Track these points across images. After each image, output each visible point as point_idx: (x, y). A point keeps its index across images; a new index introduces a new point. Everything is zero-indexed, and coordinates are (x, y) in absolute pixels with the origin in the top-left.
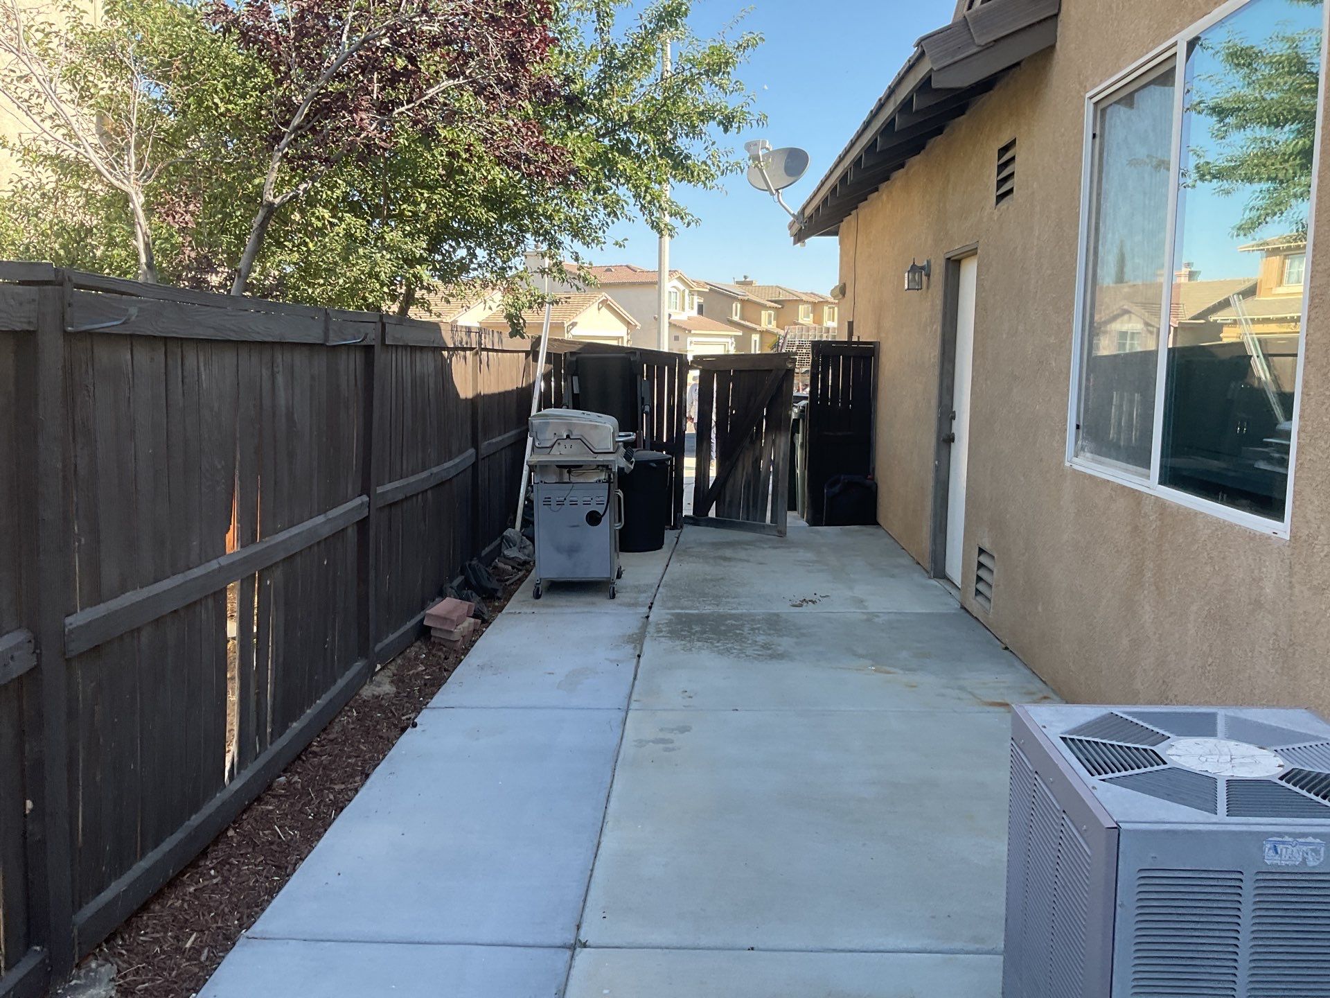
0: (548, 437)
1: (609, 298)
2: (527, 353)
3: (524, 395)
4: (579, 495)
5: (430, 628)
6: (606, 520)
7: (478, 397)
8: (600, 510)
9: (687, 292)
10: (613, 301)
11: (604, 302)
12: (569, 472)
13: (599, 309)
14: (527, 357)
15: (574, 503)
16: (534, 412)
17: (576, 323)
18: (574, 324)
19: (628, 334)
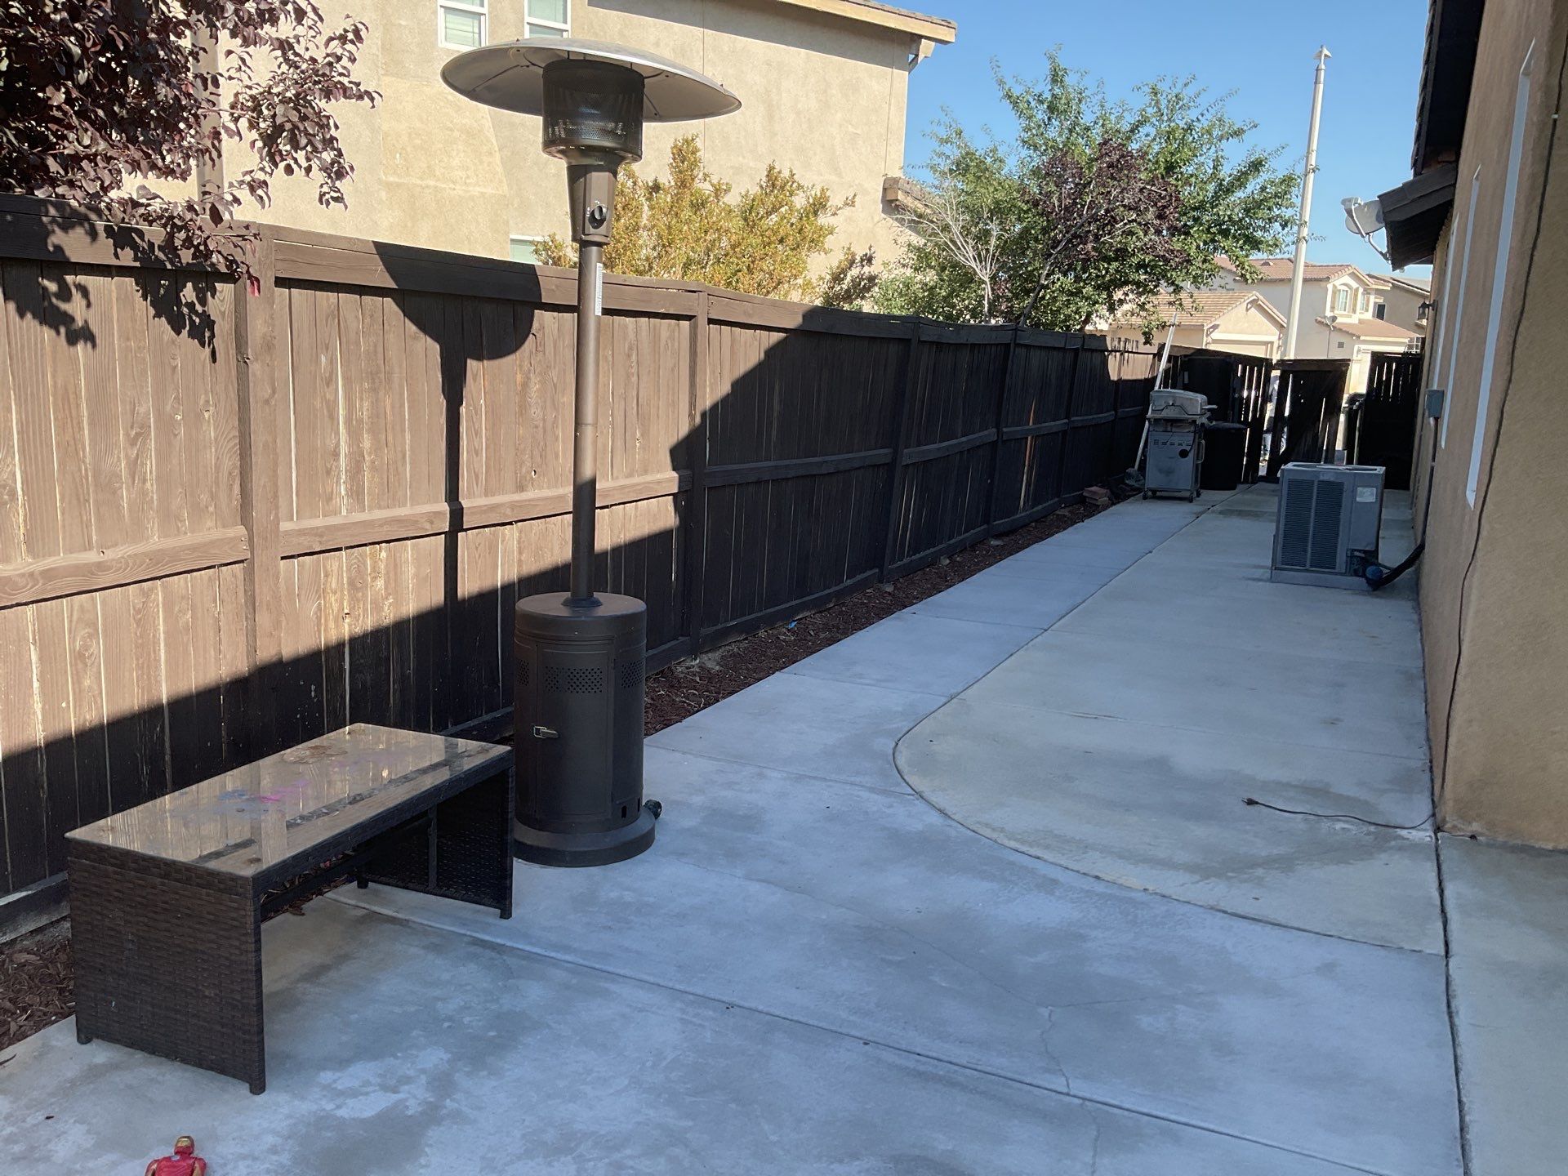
0: (1161, 404)
1: (1261, 297)
2: (1155, 355)
3: (1149, 383)
4: (1176, 439)
5: (1086, 497)
6: (1191, 455)
7: (1120, 380)
8: (1188, 448)
9: (1361, 290)
10: (1265, 301)
11: (1254, 302)
12: (1172, 425)
13: (1247, 310)
14: (1154, 357)
15: (1172, 444)
16: (1156, 388)
17: (1218, 325)
18: (1215, 327)
19: (1279, 339)
